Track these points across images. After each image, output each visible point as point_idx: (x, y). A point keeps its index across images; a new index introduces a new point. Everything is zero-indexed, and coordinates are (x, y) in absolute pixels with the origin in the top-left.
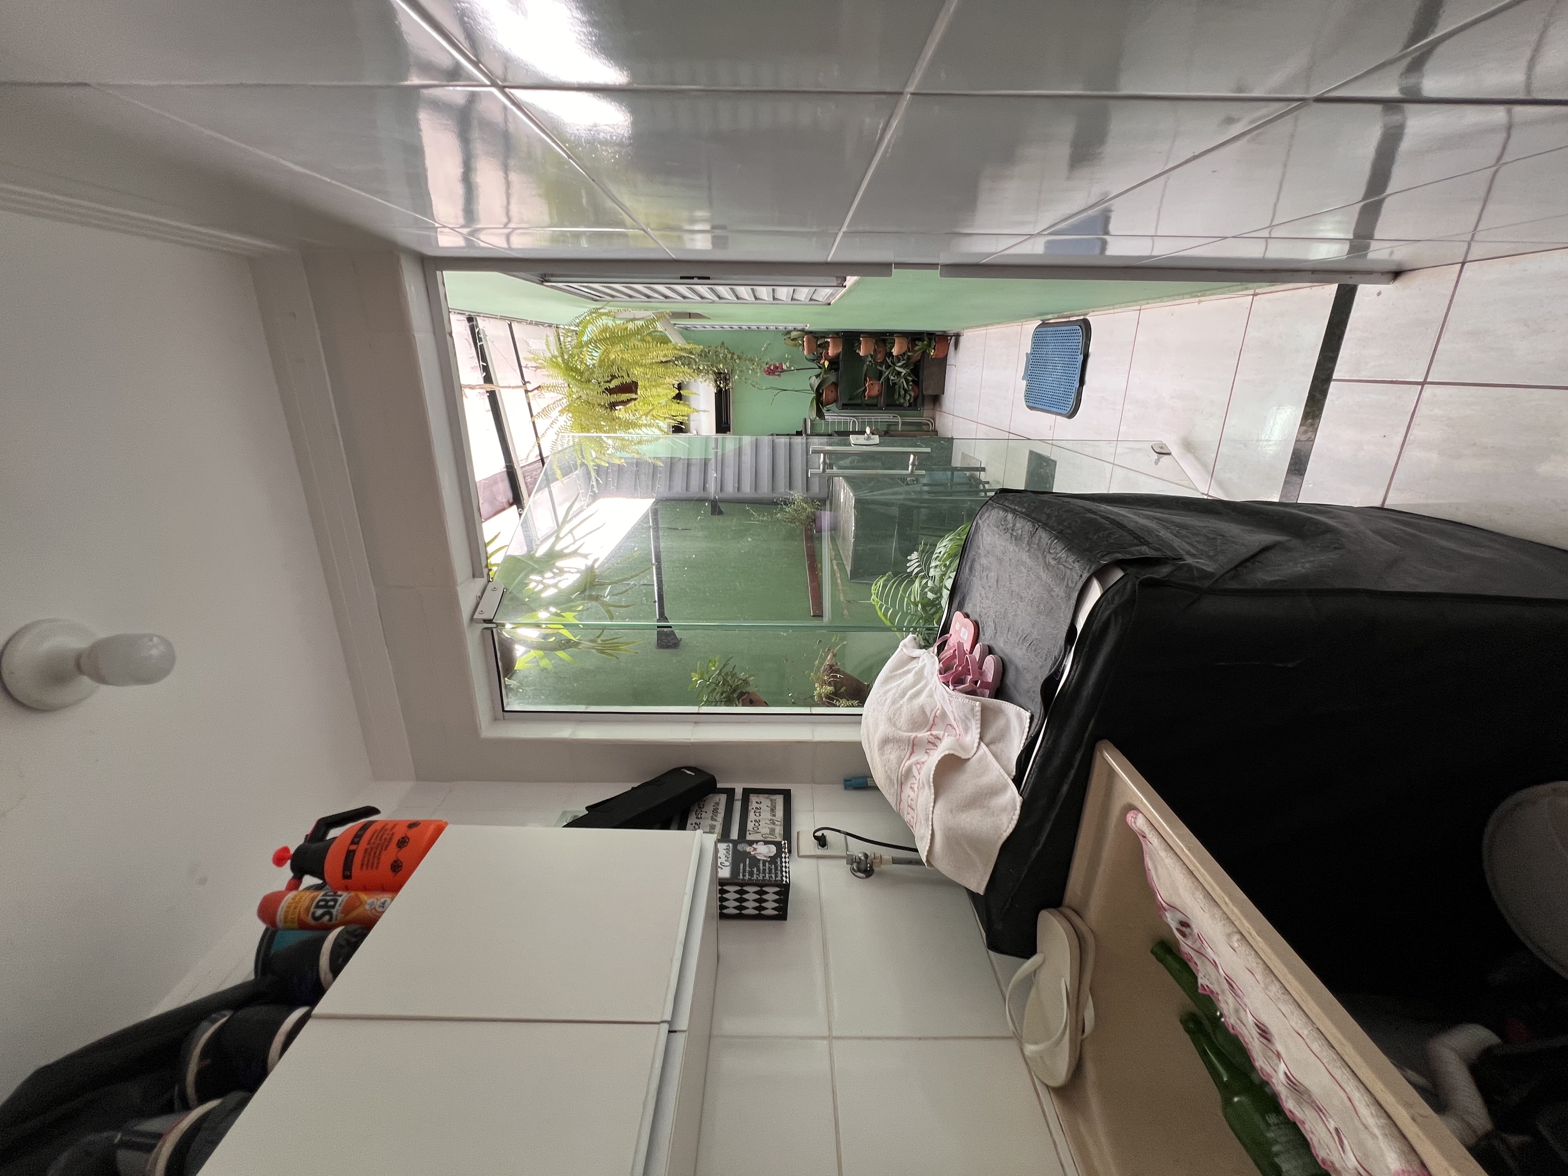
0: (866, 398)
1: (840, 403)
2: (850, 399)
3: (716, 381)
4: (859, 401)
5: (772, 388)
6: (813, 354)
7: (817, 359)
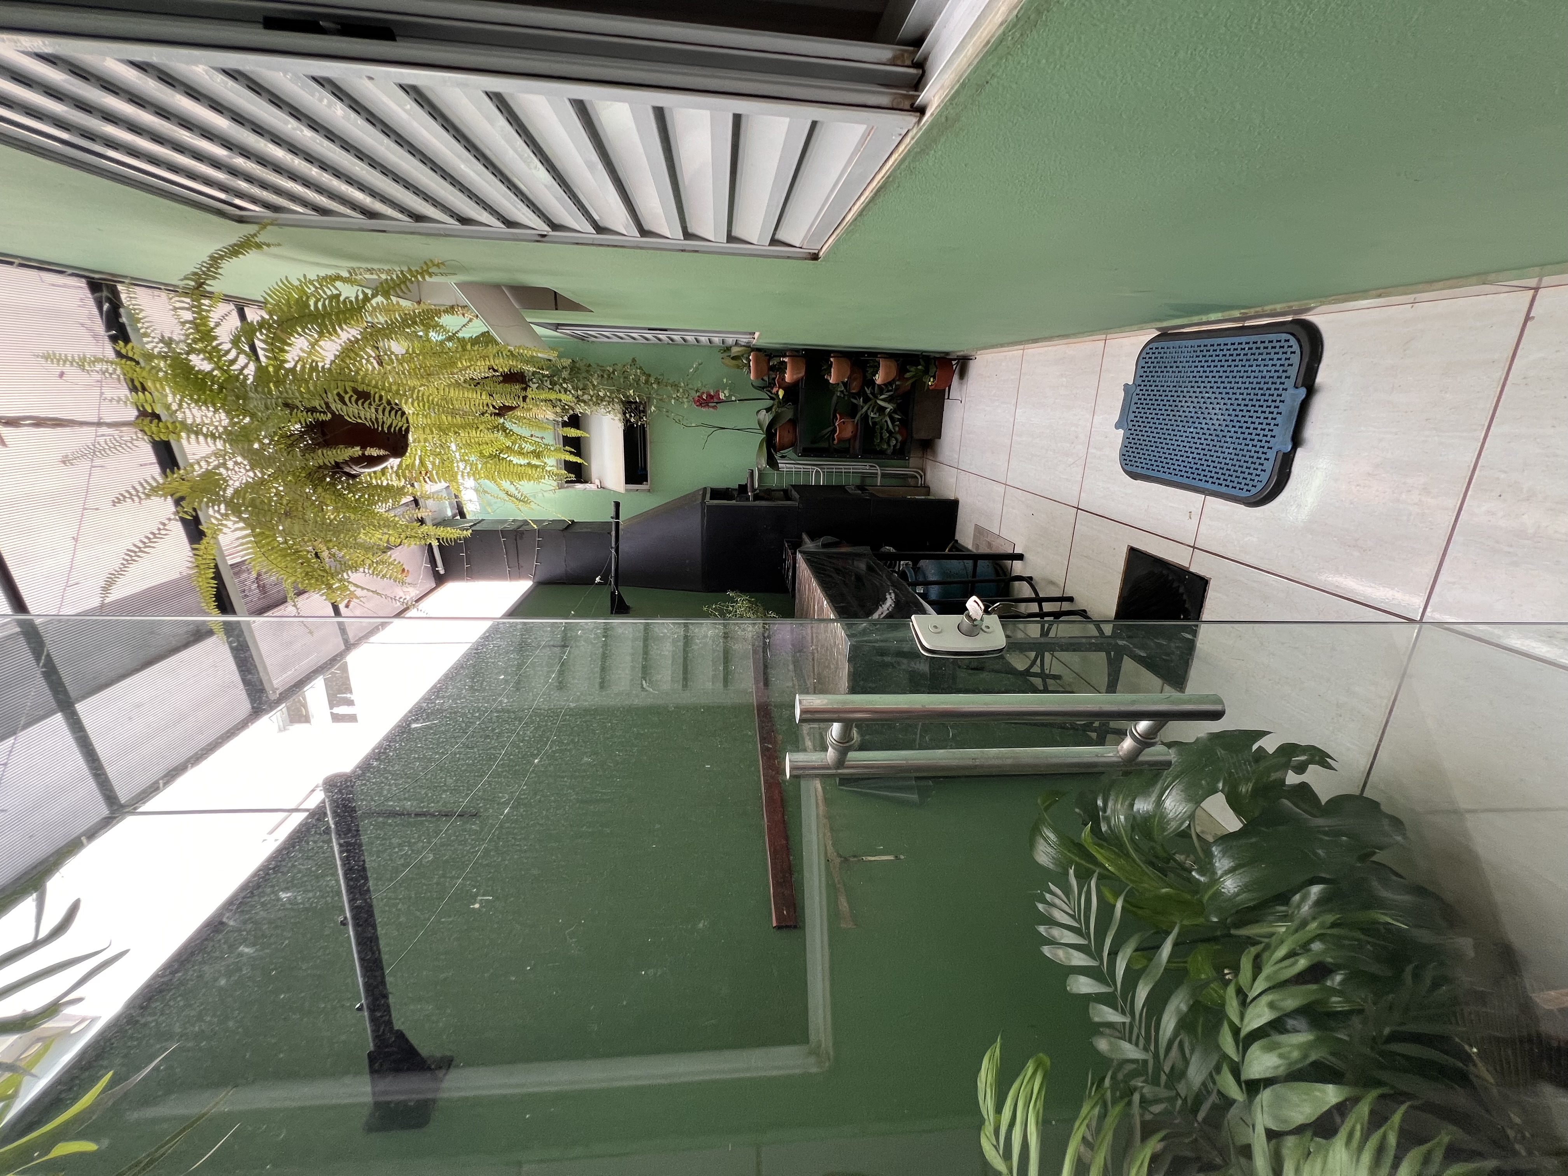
0: (836, 442)
1: (800, 448)
2: (812, 443)
3: (624, 414)
4: (824, 445)
5: (703, 425)
6: (763, 379)
7: (766, 387)
